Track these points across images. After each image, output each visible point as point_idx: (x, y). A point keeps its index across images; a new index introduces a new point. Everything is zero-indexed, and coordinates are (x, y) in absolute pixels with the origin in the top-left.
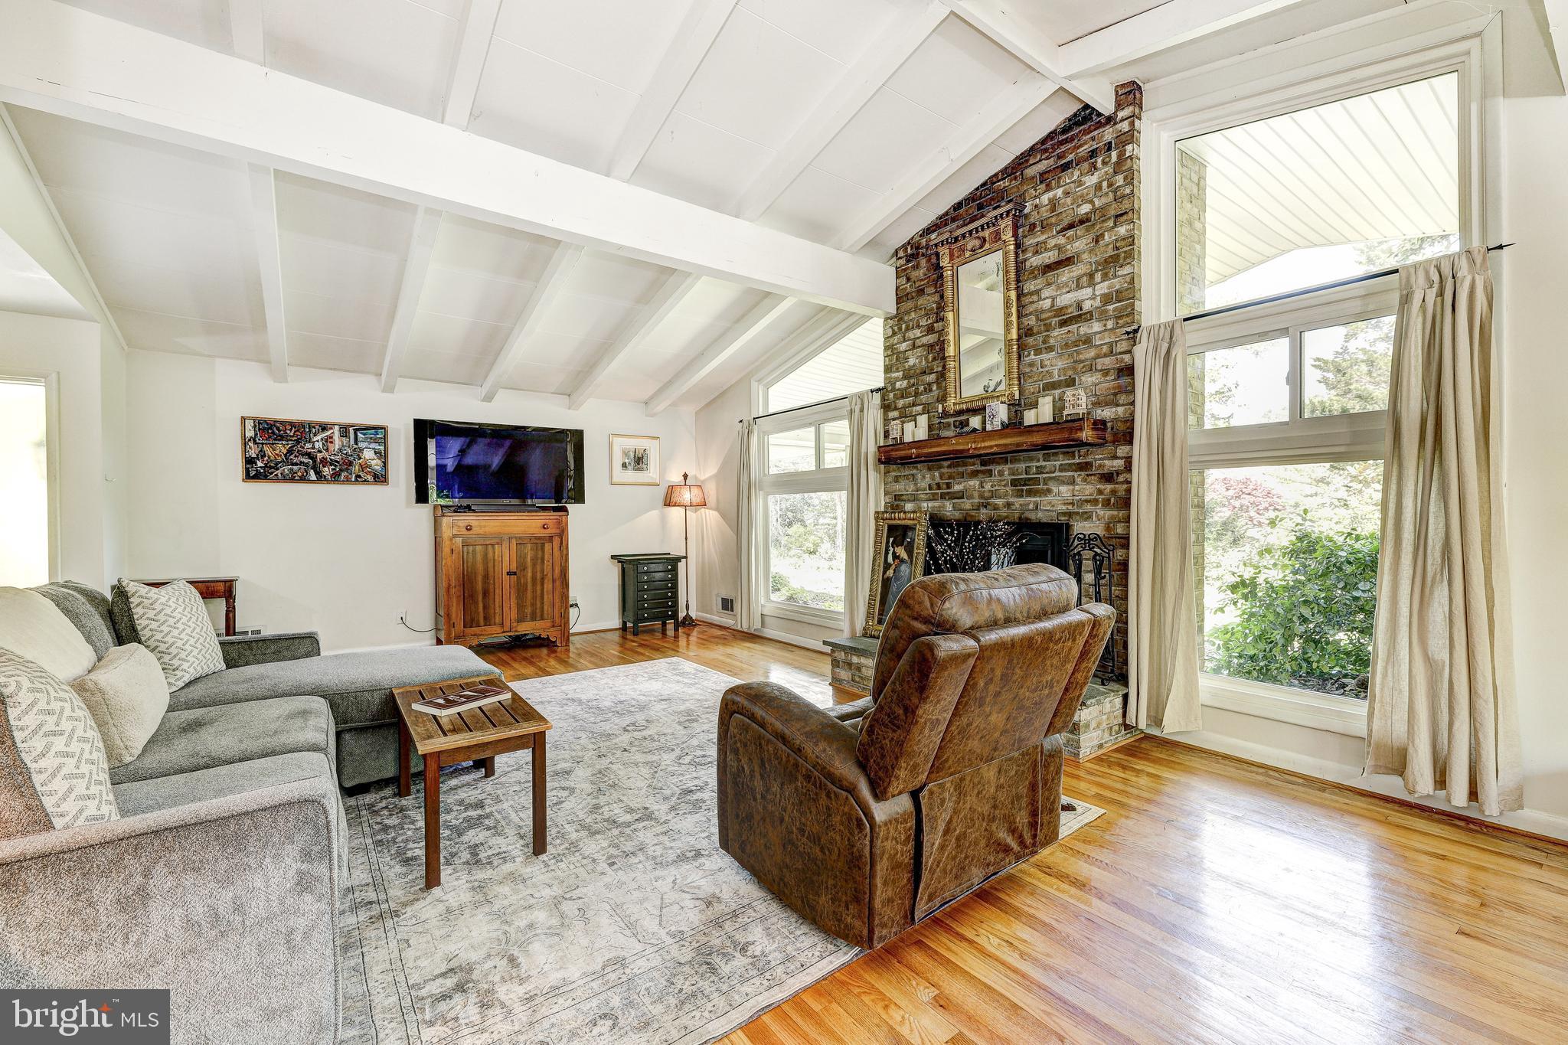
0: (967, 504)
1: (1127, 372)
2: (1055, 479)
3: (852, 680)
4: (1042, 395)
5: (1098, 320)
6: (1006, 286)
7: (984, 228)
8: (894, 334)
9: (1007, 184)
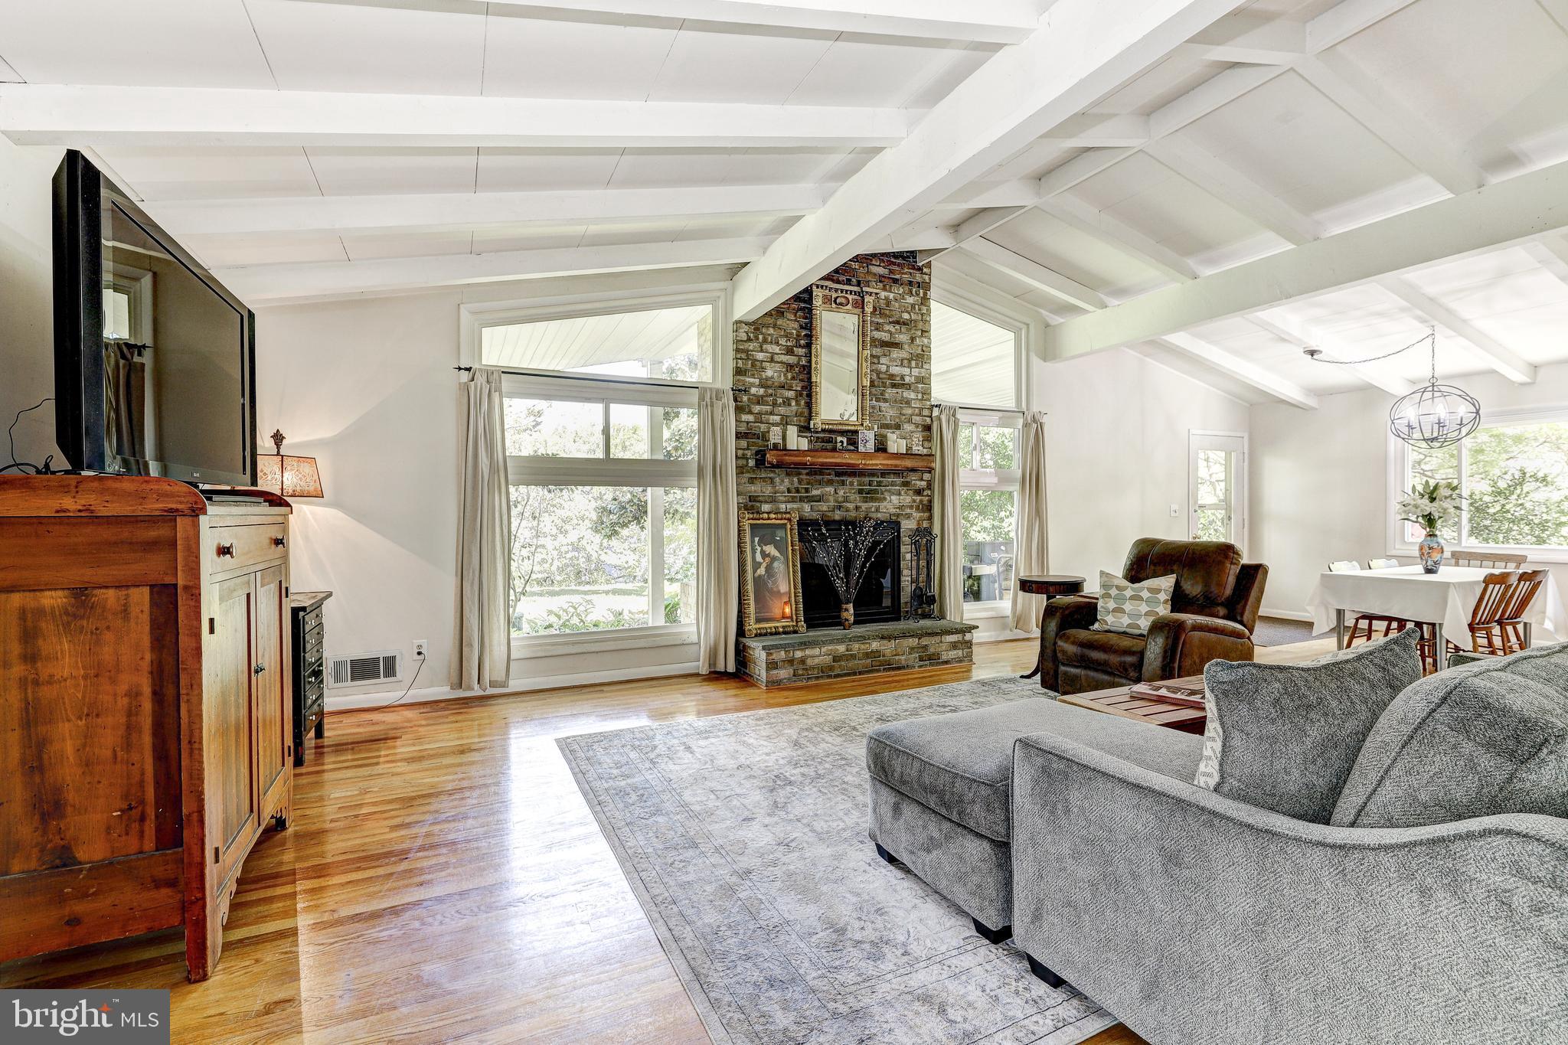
0: (824, 507)
1: (928, 428)
2: (889, 491)
3: (794, 676)
4: (884, 431)
5: (913, 391)
6: (862, 344)
7: (851, 294)
8: (749, 340)
9: (857, 267)
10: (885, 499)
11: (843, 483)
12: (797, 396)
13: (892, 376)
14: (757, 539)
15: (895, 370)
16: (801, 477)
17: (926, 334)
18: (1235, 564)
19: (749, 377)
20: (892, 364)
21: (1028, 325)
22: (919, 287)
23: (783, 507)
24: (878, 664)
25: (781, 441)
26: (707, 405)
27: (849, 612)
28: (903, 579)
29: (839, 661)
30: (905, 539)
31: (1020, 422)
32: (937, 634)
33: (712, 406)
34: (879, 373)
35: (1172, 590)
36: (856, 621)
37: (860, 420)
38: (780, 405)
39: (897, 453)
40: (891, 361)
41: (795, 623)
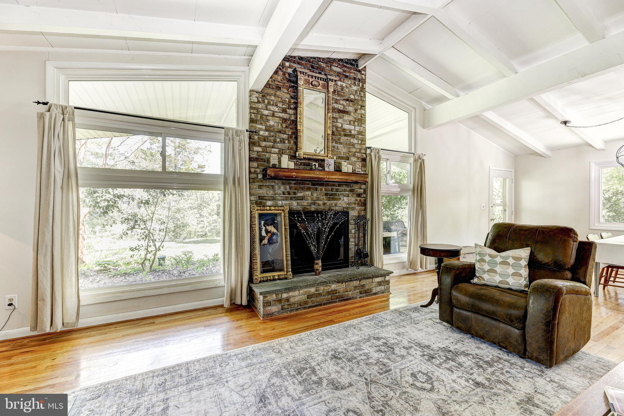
0: (305, 203)
1: (364, 160)
2: (343, 194)
3: (282, 309)
4: (339, 160)
5: (356, 139)
6: (327, 110)
7: (321, 80)
8: (259, 102)
9: (325, 66)
10: (340, 199)
11: (316, 189)
12: (288, 138)
13: (344, 130)
14: (263, 222)
15: (346, 127)
16: (291, 185)
17: (363, 108)
18: (576, 241)
19: (258, 124)
20: (344, 123)
21: (415, 109)
22: (359, 81)
23: (280, 203)
24: (335, 298)
25: (277, 163)
26: (229, 139)
27: (319, 265)
28: (350, 243)
29: (311, 298)
30: (351, 222)
31: (412, 160)
32: (370, 278)
33: (233, 140)
34: (337, 128)
35: (528, 258)
36: (323, 270)
37: (326, 154)
38: (278, 143)
39: (347, 173)
40: (344, 121)
41: (285, 273)
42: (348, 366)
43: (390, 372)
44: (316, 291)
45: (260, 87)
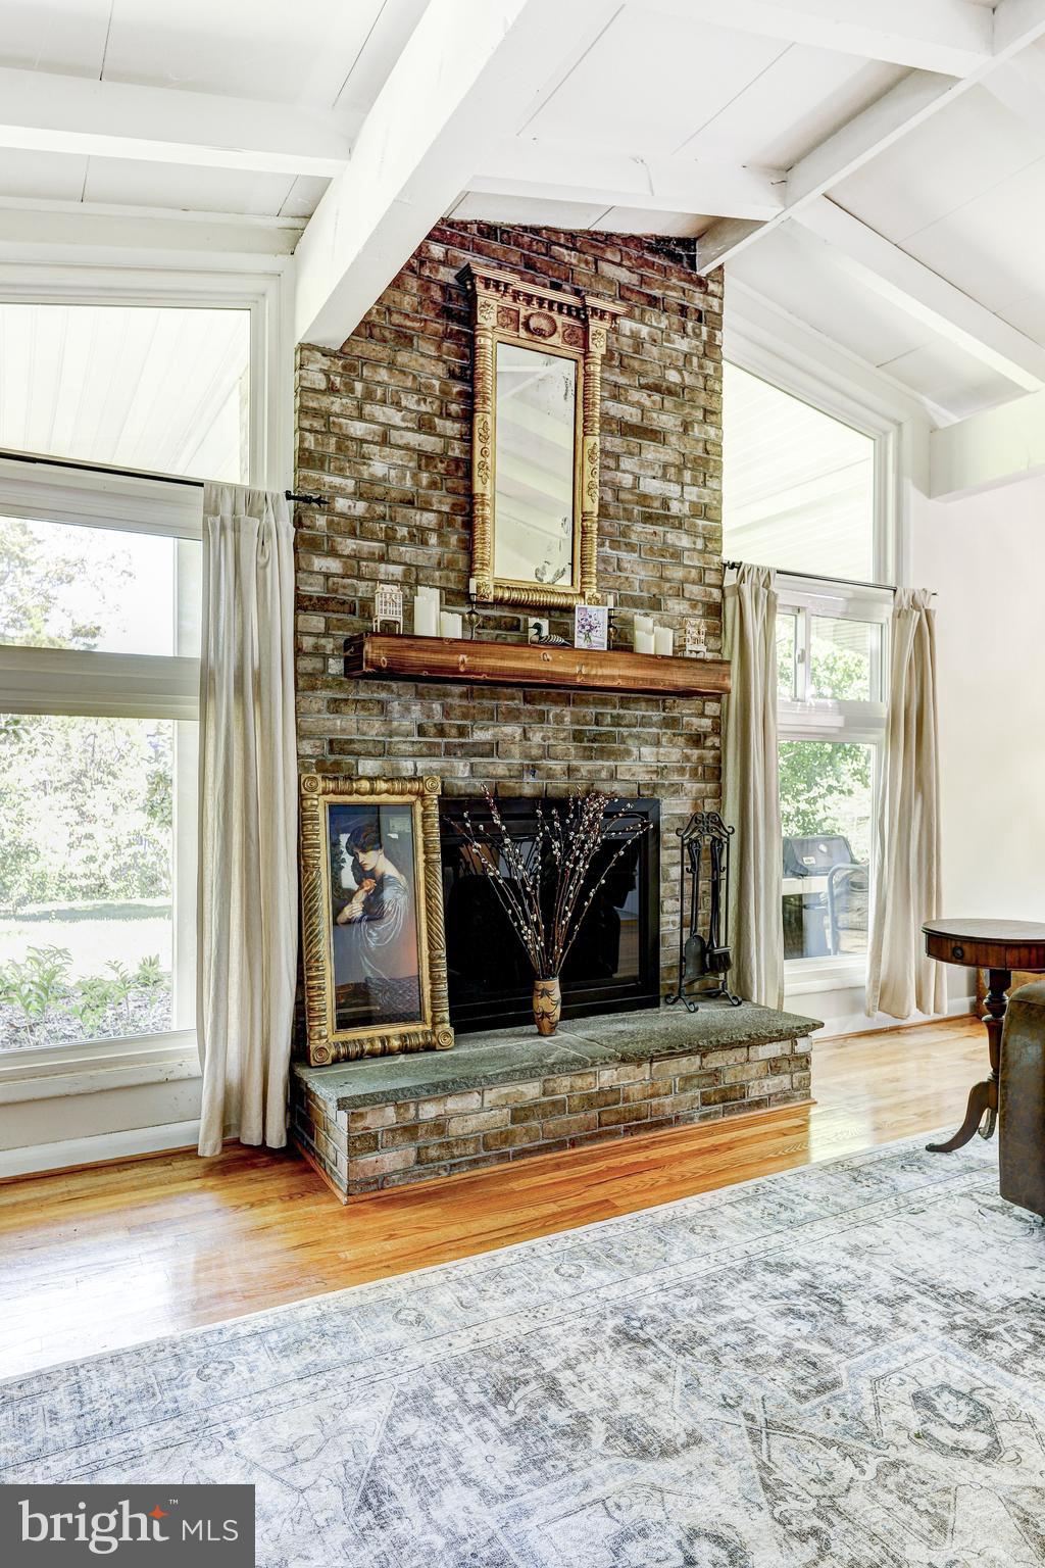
0: (499, 768)
1: (715, 610)
2: (637, 737)
3: (418, 1162)
4: (626, 612)
5: (687, 532)
6: (583, 425)
7: (560, 312)
8: (332, 390)
9: (574, 261)
10: (628, 753)
11: (542, 717)
12: (440, 526)
13: (644, 499)
14: (344, 838)
15: (651, 486)
16: (449, 700)
17: (713, 418)
19: (330, 473)
20: (645, 473)
21: (901, 424)
22: (700, 320)
23: (407, 766)
24: (613, 1118)
25: (400, 618)
26: (223, 528)
27: (550, 996)
28: (664, 918)
29: (526, 1118)
30: (670, 838)
31: (886, 611)
32: (740, 1044)
33: (236, 529)
34: (617, 489)
36: (565, 1015)
37: (578, 585)
38: (402, 543)
39: (655, 656)
40: (642, 466)
41: (428, 1028)
42: (680, 1369)
43: (837, 1392)
44: (544, 1094)
45: (337, 334)
